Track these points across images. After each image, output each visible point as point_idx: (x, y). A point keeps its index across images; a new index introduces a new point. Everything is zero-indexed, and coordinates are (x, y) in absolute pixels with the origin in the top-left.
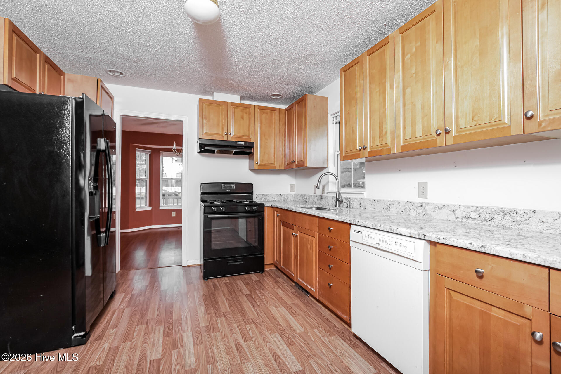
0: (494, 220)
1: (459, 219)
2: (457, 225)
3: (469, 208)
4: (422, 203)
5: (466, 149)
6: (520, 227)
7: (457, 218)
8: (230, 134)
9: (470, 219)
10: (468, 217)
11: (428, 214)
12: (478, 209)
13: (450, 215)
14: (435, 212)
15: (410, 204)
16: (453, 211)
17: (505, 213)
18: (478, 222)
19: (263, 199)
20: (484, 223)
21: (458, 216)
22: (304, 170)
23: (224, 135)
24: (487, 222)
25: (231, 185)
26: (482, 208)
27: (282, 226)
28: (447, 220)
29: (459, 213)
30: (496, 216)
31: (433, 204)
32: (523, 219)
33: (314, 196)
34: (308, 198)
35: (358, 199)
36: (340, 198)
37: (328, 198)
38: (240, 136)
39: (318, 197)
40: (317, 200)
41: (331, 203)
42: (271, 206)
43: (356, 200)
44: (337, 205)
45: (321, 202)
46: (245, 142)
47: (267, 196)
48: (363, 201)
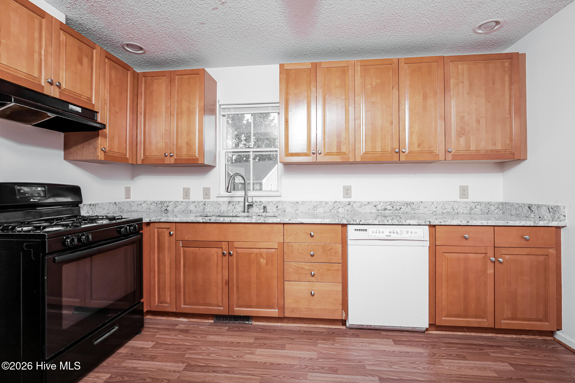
0: (401, 209)
1: (380, 211)
2: (378, 215)
3: (386, 203)
4: (350, 202)
5: (381, 164)
6: (415, 211)
7: (378, 210)
8: (58, 84)
9: (387, 210)
10: (385, 209)
11: (355, 210)
12: (392, 203)
13: (373, 209)
14: (361, 208)
15: (338, 203)
16: (375, 206)
17: (408, 204)
18: (392, 212)
20: (396, 212)
21: (378, 209)
22: (157, 167)
24: (397, 211)
25: (40, 189)
26: (394, 202)
27: (182, 248)
28: (371, 213)
29: (379, 207)
30: (402, 207)
31: (360, 202)
32: (417, 207)
33: (188, 202)
34: (172, 206)
35: (274, 203)
36: (252, 202)
37: (219, 203)
38: (76, 95)
39: (196, 204)
40: (195, 207)
41: (226, 209)
42: (150, 221)
43: (271, 204)
44: (246, 211)
45: (204, 209)
46: (83, 109)
47: (96, 207)
48: (281, 204)
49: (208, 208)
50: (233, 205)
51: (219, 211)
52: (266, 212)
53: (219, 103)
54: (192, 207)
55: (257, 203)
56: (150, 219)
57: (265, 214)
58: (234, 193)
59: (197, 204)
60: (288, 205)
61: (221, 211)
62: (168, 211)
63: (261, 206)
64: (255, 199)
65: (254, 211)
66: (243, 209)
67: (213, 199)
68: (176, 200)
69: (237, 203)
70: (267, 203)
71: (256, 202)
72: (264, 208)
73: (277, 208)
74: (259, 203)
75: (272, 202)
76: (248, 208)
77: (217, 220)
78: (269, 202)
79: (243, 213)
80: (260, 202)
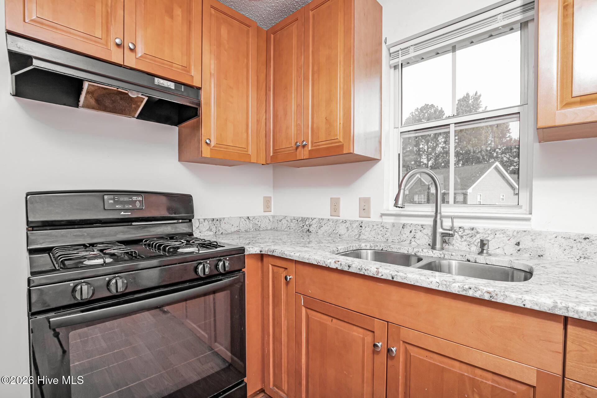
8: (131, 46)
19: (214, 229)
23: (113, 48)
25: (134, 198)
27: (304, 310)
33: (337, 221)
34: (316, 225)
35: (511, 234)
36: (452, 228)
37: (385, 225)
38: (164, 64)
39: (348, 224)
40: (346, 230)
41: (398, 237)
42: (261, 251)
43: (502, 235)
44: (438, 246)
45: (360, 235)
46: (176, 83)
47: (221, 223)
48: (529, 238)
49: (366, 233)
50: (411, 232)
51: (385, 240)
52: (487, 253)
53: (386, 43)
54: (342, 229)
55: (464, 230)
56: (260, 249)
57: (486, 259)
58: (410, 209)
59: (350, 225)
60: (552, 242)
61: (389, 241)
62: (310, 232)
63: (474, 239)
64: (458, 223)
65: (457, 248)
66: (431, 240)
67: (374, 217)
68: (321, 217)
69: (420, 227)
70: (489, 232)
71: (461, 230)
72: (483, 244)
73: (518, 248)
74: (467, 232)
75: (503, 232)
76: (444, 242)
77: (364, 271)
78: (494, 232)
79: (430, 251)
80: (473, 229)
